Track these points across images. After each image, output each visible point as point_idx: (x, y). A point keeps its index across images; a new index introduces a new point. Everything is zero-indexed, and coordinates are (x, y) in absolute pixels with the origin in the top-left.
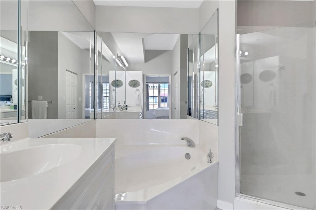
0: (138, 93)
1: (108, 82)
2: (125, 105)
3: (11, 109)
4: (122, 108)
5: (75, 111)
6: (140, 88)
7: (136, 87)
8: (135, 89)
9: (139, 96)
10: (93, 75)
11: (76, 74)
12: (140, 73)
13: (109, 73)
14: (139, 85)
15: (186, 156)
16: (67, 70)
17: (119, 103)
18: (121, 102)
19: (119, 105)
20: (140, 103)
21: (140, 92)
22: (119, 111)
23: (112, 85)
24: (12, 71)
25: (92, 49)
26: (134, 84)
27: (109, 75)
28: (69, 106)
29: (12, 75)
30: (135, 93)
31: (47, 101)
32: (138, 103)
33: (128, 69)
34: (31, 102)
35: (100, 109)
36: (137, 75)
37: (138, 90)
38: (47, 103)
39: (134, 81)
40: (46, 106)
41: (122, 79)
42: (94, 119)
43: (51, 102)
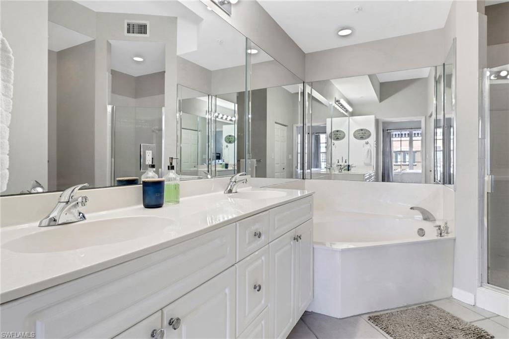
0: (368, 147)
1: (325, 133)
2: (346, 164)
3: (222, 167)
4: (341, 169)
5: (284, 172)
6: (372, 140)
7: (365, 139)
8: (364, 141)
9: (369, 151)
10: (302, 125)
11: (285, 126)
12: (372, 118)
13: (326, 121)
14: (370, 135)
15: (418, 232)
16: (276, 123)
17: (338, 162)
18: (340, 161)
19: (338, 164)
20: (371, 161)
21: (371, 146)
22: (337, 172)
23: (331, 137)
24: (222, 128)
25: (301, 93)
26: (362, 134)
27: (326, 124)
28: (277, 165)
29: (222, 131)
30: (363, 146)
31: (255, 160)
32: (368, 161)
33: (352, 114)
34: (239, 161)
35: (309, 171)
36: (367, 122)
37: (367, 143)
38: (255, 162)
39: (362, 130)
40: (255, 165)
41: (343, 129)
42: (303, 178)
43: (260, 161)
